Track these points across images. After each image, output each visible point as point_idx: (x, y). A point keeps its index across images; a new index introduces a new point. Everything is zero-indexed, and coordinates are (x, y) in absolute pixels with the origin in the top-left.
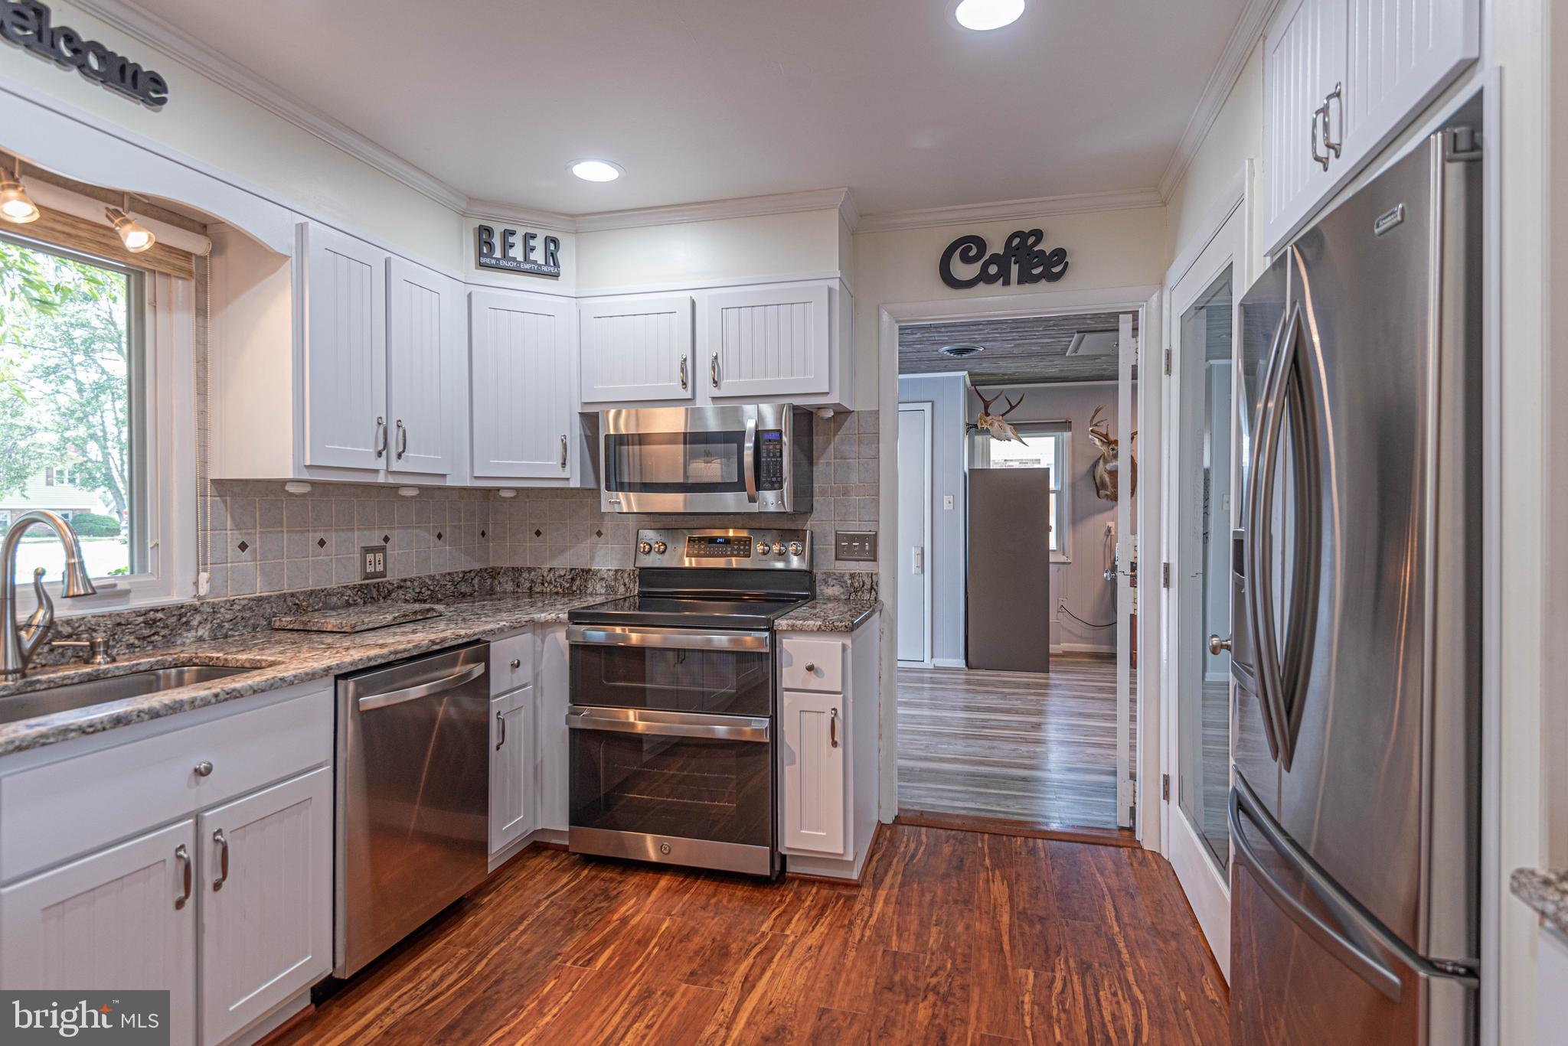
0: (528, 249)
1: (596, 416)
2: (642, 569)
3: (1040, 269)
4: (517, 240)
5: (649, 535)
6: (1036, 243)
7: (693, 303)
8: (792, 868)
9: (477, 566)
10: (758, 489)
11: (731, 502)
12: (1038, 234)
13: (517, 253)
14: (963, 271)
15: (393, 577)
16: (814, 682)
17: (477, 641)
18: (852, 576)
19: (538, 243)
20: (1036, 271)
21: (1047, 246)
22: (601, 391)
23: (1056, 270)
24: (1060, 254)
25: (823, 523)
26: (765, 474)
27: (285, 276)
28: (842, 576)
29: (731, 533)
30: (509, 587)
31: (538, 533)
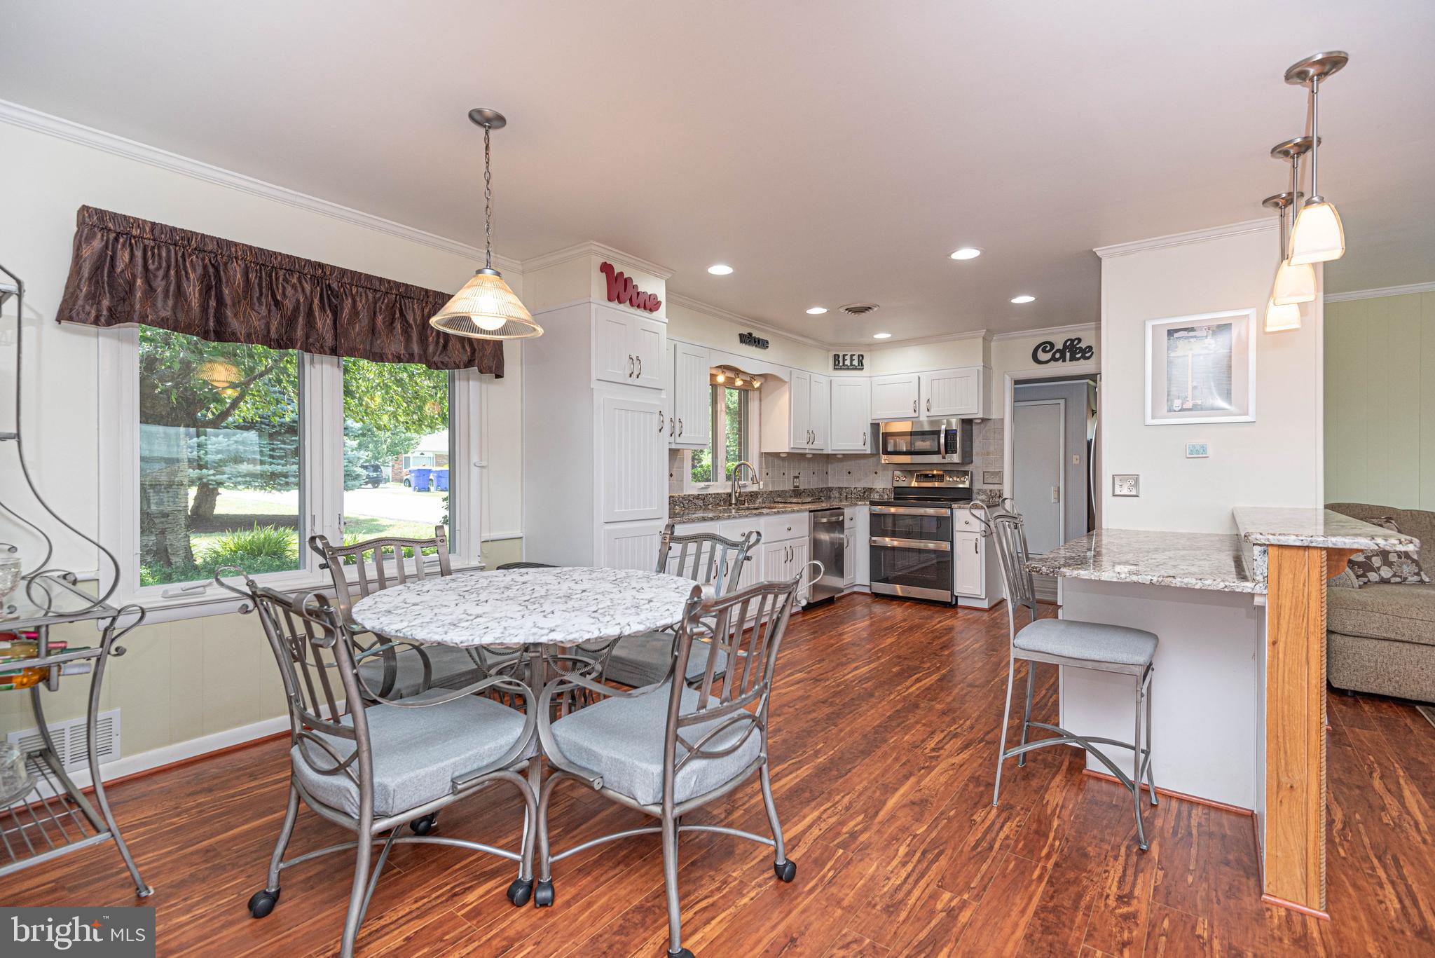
0: (852, 360)
1: (878, 424)
2: (895, 488)
3: (1080, 355)
4: (848, 358)
5: (897, 473)
6: (1078, 344)
7: (919, 378)
8: (961, 602)
9: (825, 486)
10: (946, 453)
11: (935, 459)
12: (1079, 340)
13: (848, 363)
14: (1043, 356)
15: (801, 488)
16: (968, 528)
17: (839, 508)
18: (991, 491)
19: (856, 358)
20: (1078, 356)
21: (1083, 345)
22: (880, 414)
23: (1088, 355)
24: (1090, 348)
25: (977, 465)
26: (950, 448)
27: (786, 387)
28: (986, 491)
29: (935, 472)
30: (837, 495)
31: (849, 473)
